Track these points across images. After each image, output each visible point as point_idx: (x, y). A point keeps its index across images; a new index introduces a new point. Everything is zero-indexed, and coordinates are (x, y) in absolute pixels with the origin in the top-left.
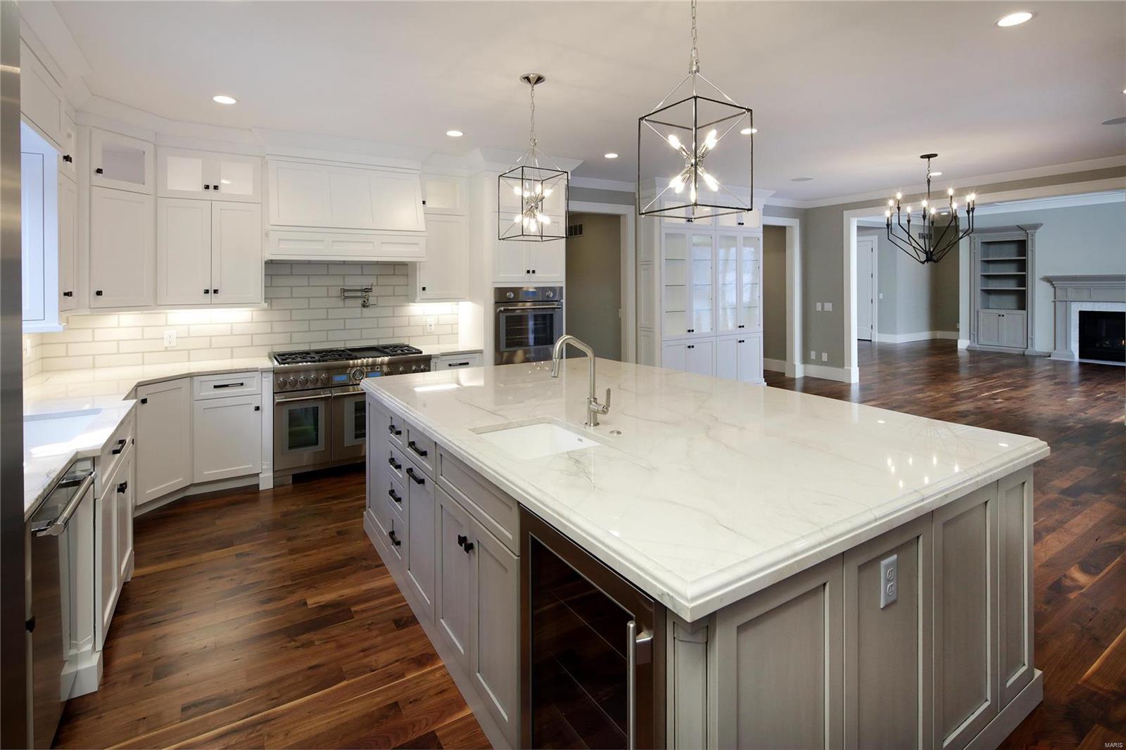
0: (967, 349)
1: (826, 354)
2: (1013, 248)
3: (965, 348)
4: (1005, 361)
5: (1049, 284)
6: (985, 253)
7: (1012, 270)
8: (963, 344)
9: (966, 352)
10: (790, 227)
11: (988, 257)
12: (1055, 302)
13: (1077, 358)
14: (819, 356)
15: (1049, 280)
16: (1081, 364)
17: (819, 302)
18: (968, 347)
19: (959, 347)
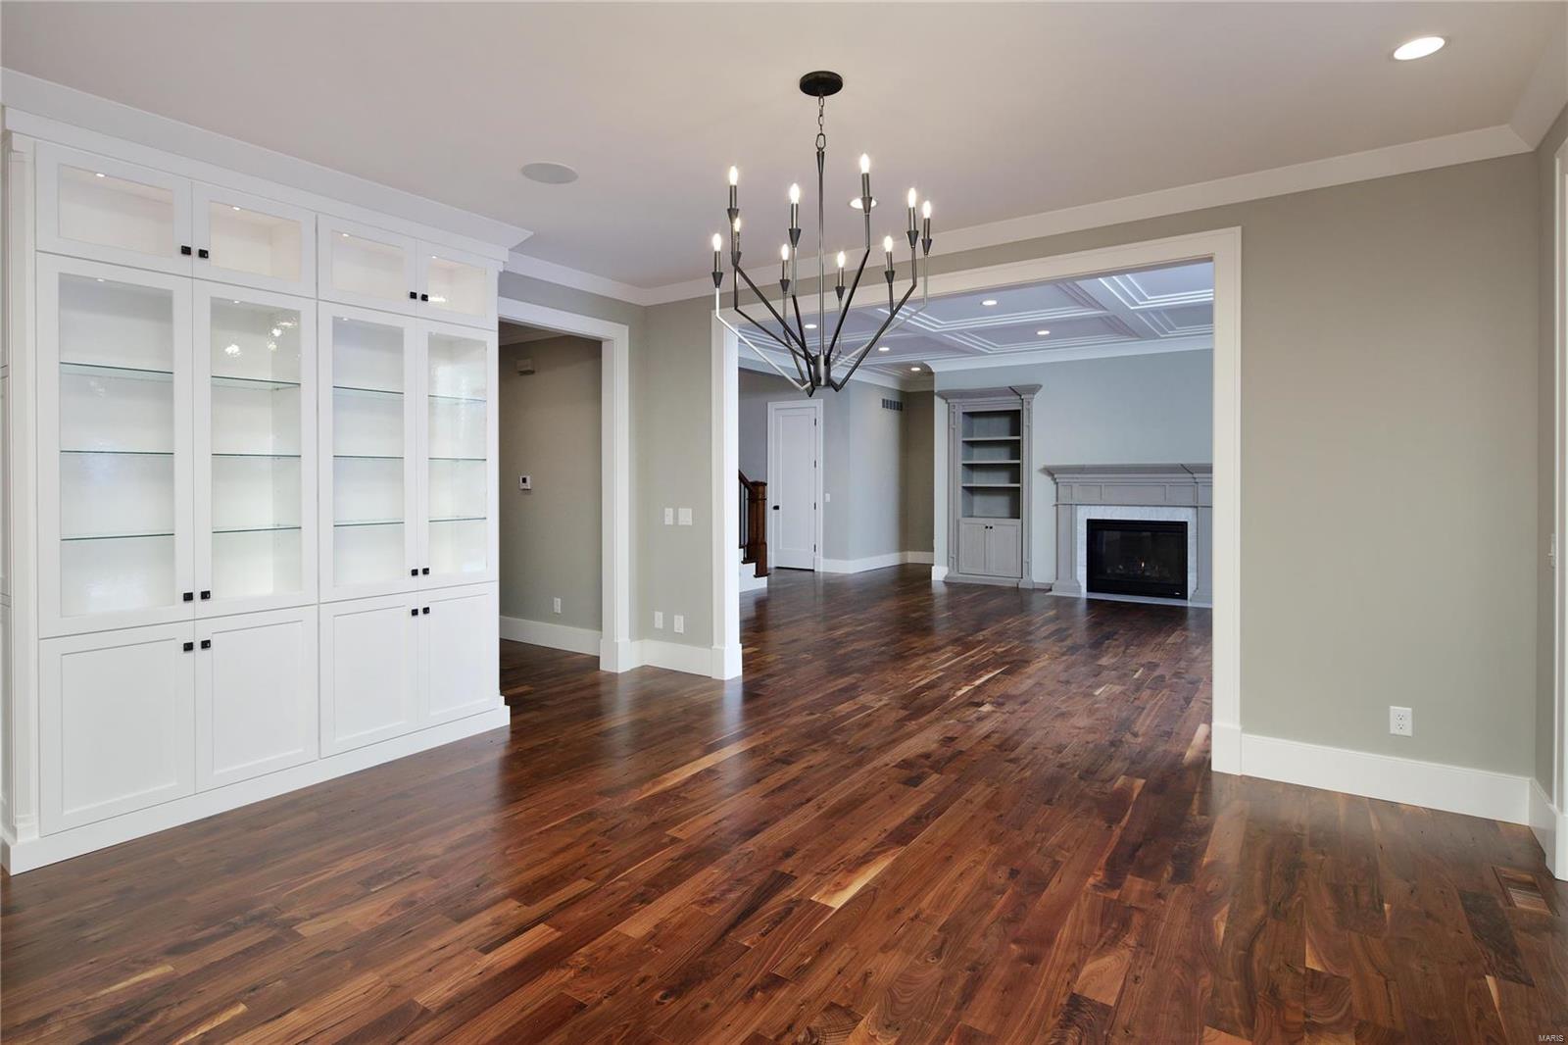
0: (944, 582)
1: (682, 618)
2: (1004, 423)
3: (942, 579)
4: (995, 603)
5: (1050, 478)
6: (968, 431)
7: (1001, 457)
8: (939, 573)
9: (943, 585)
10: (608, 340)
11: (972, 436)
12: (1057, 505)
13: (1084, 593)
14: (669, 622)
15: (1050, 472)
16: (1089, 601)
17: (669, 507)
18: (946, 577)
19: (933, 578)
